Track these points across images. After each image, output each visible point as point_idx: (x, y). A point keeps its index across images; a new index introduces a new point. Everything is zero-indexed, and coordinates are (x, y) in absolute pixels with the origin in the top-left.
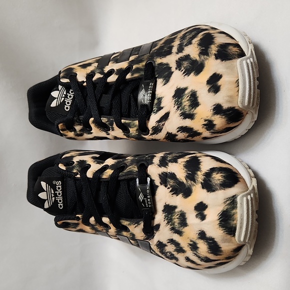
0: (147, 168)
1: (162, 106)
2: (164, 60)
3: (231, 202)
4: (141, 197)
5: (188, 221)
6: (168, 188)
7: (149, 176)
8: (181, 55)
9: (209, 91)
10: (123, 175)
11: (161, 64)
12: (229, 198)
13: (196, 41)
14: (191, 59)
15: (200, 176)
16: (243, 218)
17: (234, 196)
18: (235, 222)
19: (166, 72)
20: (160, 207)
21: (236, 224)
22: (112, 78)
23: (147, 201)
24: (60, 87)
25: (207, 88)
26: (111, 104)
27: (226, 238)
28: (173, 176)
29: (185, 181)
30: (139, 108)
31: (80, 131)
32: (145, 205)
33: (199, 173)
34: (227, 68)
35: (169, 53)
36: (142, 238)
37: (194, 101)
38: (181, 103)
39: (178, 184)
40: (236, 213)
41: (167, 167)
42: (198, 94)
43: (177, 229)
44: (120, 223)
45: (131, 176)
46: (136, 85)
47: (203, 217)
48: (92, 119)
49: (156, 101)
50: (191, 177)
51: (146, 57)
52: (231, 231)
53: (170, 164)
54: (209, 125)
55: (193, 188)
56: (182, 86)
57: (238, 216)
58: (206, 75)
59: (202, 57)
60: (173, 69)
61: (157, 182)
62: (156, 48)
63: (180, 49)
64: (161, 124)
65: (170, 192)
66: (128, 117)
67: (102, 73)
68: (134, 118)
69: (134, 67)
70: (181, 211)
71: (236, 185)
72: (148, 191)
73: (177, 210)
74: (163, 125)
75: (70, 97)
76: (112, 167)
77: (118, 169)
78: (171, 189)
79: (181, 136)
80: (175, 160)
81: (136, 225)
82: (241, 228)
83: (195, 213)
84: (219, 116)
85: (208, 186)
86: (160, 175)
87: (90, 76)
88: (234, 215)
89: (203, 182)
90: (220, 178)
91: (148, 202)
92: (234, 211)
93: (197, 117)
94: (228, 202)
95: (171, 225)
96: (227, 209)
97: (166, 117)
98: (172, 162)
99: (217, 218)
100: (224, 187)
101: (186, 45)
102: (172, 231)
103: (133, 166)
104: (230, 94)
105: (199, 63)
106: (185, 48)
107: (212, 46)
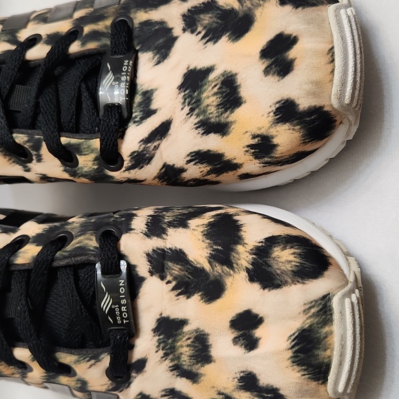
0: (118, 239)
1: (153, 107)
2: (156, 15)
3: (321, 310)
4: (106, 303)
5: (215, 352)
6: (169, 282)
7: (122, 257)
9: (267, 72)
10: (65, 257)
12: (316, 301)
14: (218, 8)
15: (244, 256)
16: (345, 343)
17: (324, 297)
18: (328, 352)
19: (162, 42)
20: (147, 322)
21: (330, 357)
22: (38, 53)
23: (120, 310)
25: (261, 66)
26: (37, 105)
27: (306, 388)
28: (179, 256)
29: (207, 267)
30: (101, 113)
32: (115, 320)
33: (240, 248)
34: (309, 23)
36: (104, 389)
37: (231, 95)
38: (199, 101)
39: (190, 273)
40: (332, 333)
41: (164, 236)
42: (240, 80)
43: (186, 367)
44: (56, 360)
45: (84, 258)
46: (92, 67)
47: (251, 344)
49: (138, 99)
50: (223, 257)
51: (111, 10)
52: (320, 373)
53: (171, 231)
54: (263, 147)
55: (228, 282)
56: (201, 63)
57: (336, 340)
58: (257, 38)
59: (248, 2)
60: (177, 31)
61: (143, 269)
64: (151, 146)
65: (173, 289)
66: (75, 130)
67: (13, 40)
68: (91, 133)
69: (87, 29)
70: (197, 330)
71: (326, 273)
72: (122, 290)
73: (186, 329)
74: (156, 148)
76: (38, 239)
77: (52, 243)
78: (174, 283)
79: (194, 171)
80: (182, 222)
81: (93, 362)
82: (341, 364)
83: (231, 335)
84: (287, 126)
85: (263, 275)
86: (148, 255)
88: (326, 337)
89: (250, 267)
90: (292, 258)
91: (121, 312)
92: (326, 329)
93: (235, 130)
94: (313, 310)
95: (172, 360)
96: (310, 326)
97: (162, 131)
98: (175, 227)
99: (287, 344)
100: (302, 278)
102: (175, 372)
103: (87, 236)
104: (316, 76)
105: (241, 14)
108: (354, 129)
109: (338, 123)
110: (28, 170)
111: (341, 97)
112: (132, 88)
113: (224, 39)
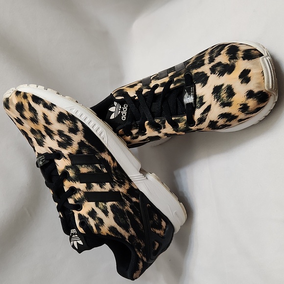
1: (204, 101)
2: (200, 70)
8: (213, 64)
9: (242, 83)
11: (197, 73)
13: (224, 52)
14: (223, 64)
19: (203, 79)
22: (159, 90)
24: (115, 103)
25: (240, 81)
26: (162, 108)
30: (186, 107)
31: (136, 134)
34: (253, 65)
35: (202, 64)
37: (231, 92)
38: (220, 96)
42: (233, 87)
46: (180, 92)
48: (147, 122)
49: (198, 100)
51: (183, 71)
54: (244, 108)
56: (219, 84)
58: (237, 72)
59: (232, 61)
60: (209, 74)
62: (190, 64)
63: (211, 60)
64: (205, 115)
66: (176, 115)
67: (149, 88)
68: (183, 115)
69: (175, 79)
74: (207, 115)
75: (125, 110)
79: (221, 122)
84: (251, 99)
87: (139, 92)
93: (234, 104)
97: (208, 109)
101: (216, 56)
104: (258, 81)
105: (230, 65)
106: (216, 58)
107: (239, 52)
108: (277, 97)
109: (269, 95)
110: (160, 133)
111: (268, 86)
112: (195, 96)
113: (226, 74)
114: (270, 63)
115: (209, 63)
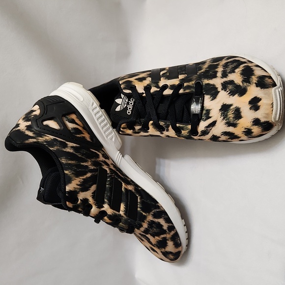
1: (210, 116)
2: (211, 82)
8: (225, 79)
9: (251, 109)
11: (208, 84)
13: (238, 71)
14: (235, 84)
19: (214, 93)
22: (168, 92)
24: (122, 96)
25: (249, 106)
26: (168, 111)
30: (192, 117)
31: (138, 130)
34: (265, 94)
35: (214, 76)
37: (238, 114)
38: (227, 115)
42: (241, 110)
46: (188, 99)
48: (151, 122)
49: (204, 112)
51: (194, 77)
54: (248, 132)
56: (228, 103)
58: (248, 97)
59: (245, 84)
60: (219, 89)
62: (202, 71)
63: (224, 75)
64: (209, 129)
66: (181, 122)
67: (157, 87)
68: (188, 123)
69: (185, 84)
74: (211, 130)
75: (131, 104)
79: (223, 138)
84: (257, 126)
87: (147, 89)
93: (239, 126)
97: (213, 124)
101: (230, 73)
104: (267, 112)
105: (243, 88)
106: (229, 75)
107: (253, 77)
109: (274, 126)
110: (162, 134)
111: (275, 118)
112: (202, 107)
113: (236, 95)
114: (281, 95)
115: (222, 78)
